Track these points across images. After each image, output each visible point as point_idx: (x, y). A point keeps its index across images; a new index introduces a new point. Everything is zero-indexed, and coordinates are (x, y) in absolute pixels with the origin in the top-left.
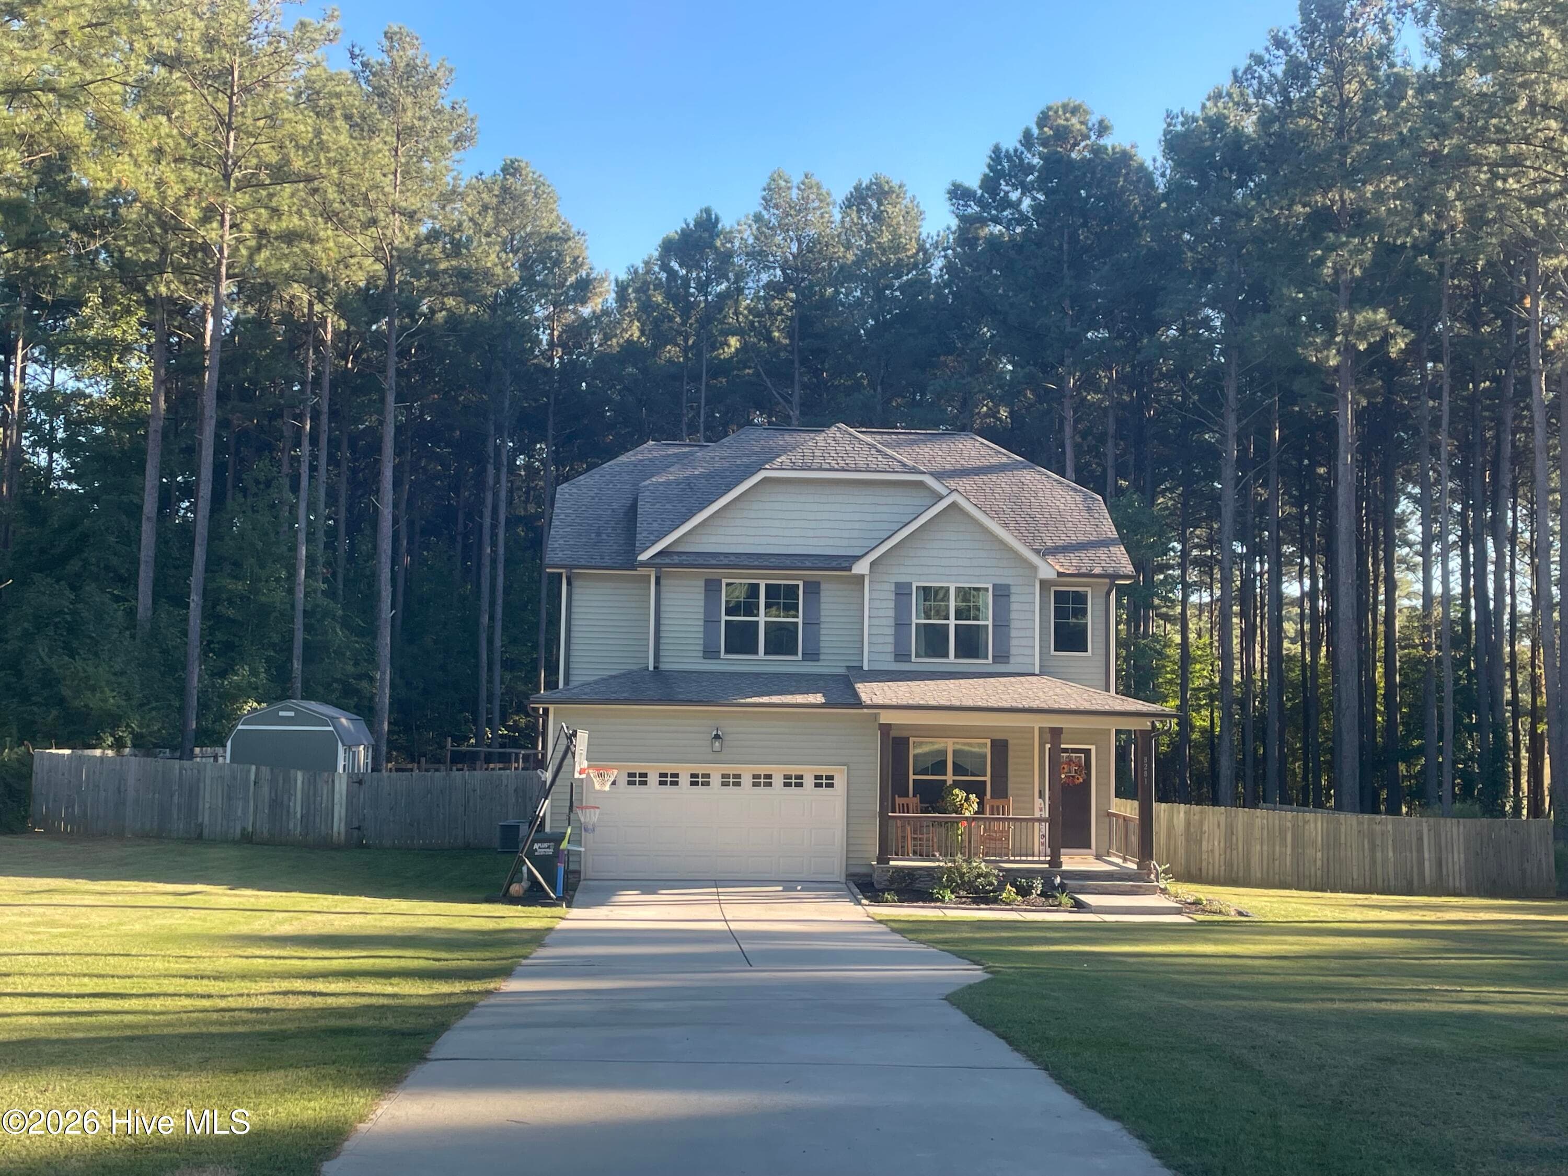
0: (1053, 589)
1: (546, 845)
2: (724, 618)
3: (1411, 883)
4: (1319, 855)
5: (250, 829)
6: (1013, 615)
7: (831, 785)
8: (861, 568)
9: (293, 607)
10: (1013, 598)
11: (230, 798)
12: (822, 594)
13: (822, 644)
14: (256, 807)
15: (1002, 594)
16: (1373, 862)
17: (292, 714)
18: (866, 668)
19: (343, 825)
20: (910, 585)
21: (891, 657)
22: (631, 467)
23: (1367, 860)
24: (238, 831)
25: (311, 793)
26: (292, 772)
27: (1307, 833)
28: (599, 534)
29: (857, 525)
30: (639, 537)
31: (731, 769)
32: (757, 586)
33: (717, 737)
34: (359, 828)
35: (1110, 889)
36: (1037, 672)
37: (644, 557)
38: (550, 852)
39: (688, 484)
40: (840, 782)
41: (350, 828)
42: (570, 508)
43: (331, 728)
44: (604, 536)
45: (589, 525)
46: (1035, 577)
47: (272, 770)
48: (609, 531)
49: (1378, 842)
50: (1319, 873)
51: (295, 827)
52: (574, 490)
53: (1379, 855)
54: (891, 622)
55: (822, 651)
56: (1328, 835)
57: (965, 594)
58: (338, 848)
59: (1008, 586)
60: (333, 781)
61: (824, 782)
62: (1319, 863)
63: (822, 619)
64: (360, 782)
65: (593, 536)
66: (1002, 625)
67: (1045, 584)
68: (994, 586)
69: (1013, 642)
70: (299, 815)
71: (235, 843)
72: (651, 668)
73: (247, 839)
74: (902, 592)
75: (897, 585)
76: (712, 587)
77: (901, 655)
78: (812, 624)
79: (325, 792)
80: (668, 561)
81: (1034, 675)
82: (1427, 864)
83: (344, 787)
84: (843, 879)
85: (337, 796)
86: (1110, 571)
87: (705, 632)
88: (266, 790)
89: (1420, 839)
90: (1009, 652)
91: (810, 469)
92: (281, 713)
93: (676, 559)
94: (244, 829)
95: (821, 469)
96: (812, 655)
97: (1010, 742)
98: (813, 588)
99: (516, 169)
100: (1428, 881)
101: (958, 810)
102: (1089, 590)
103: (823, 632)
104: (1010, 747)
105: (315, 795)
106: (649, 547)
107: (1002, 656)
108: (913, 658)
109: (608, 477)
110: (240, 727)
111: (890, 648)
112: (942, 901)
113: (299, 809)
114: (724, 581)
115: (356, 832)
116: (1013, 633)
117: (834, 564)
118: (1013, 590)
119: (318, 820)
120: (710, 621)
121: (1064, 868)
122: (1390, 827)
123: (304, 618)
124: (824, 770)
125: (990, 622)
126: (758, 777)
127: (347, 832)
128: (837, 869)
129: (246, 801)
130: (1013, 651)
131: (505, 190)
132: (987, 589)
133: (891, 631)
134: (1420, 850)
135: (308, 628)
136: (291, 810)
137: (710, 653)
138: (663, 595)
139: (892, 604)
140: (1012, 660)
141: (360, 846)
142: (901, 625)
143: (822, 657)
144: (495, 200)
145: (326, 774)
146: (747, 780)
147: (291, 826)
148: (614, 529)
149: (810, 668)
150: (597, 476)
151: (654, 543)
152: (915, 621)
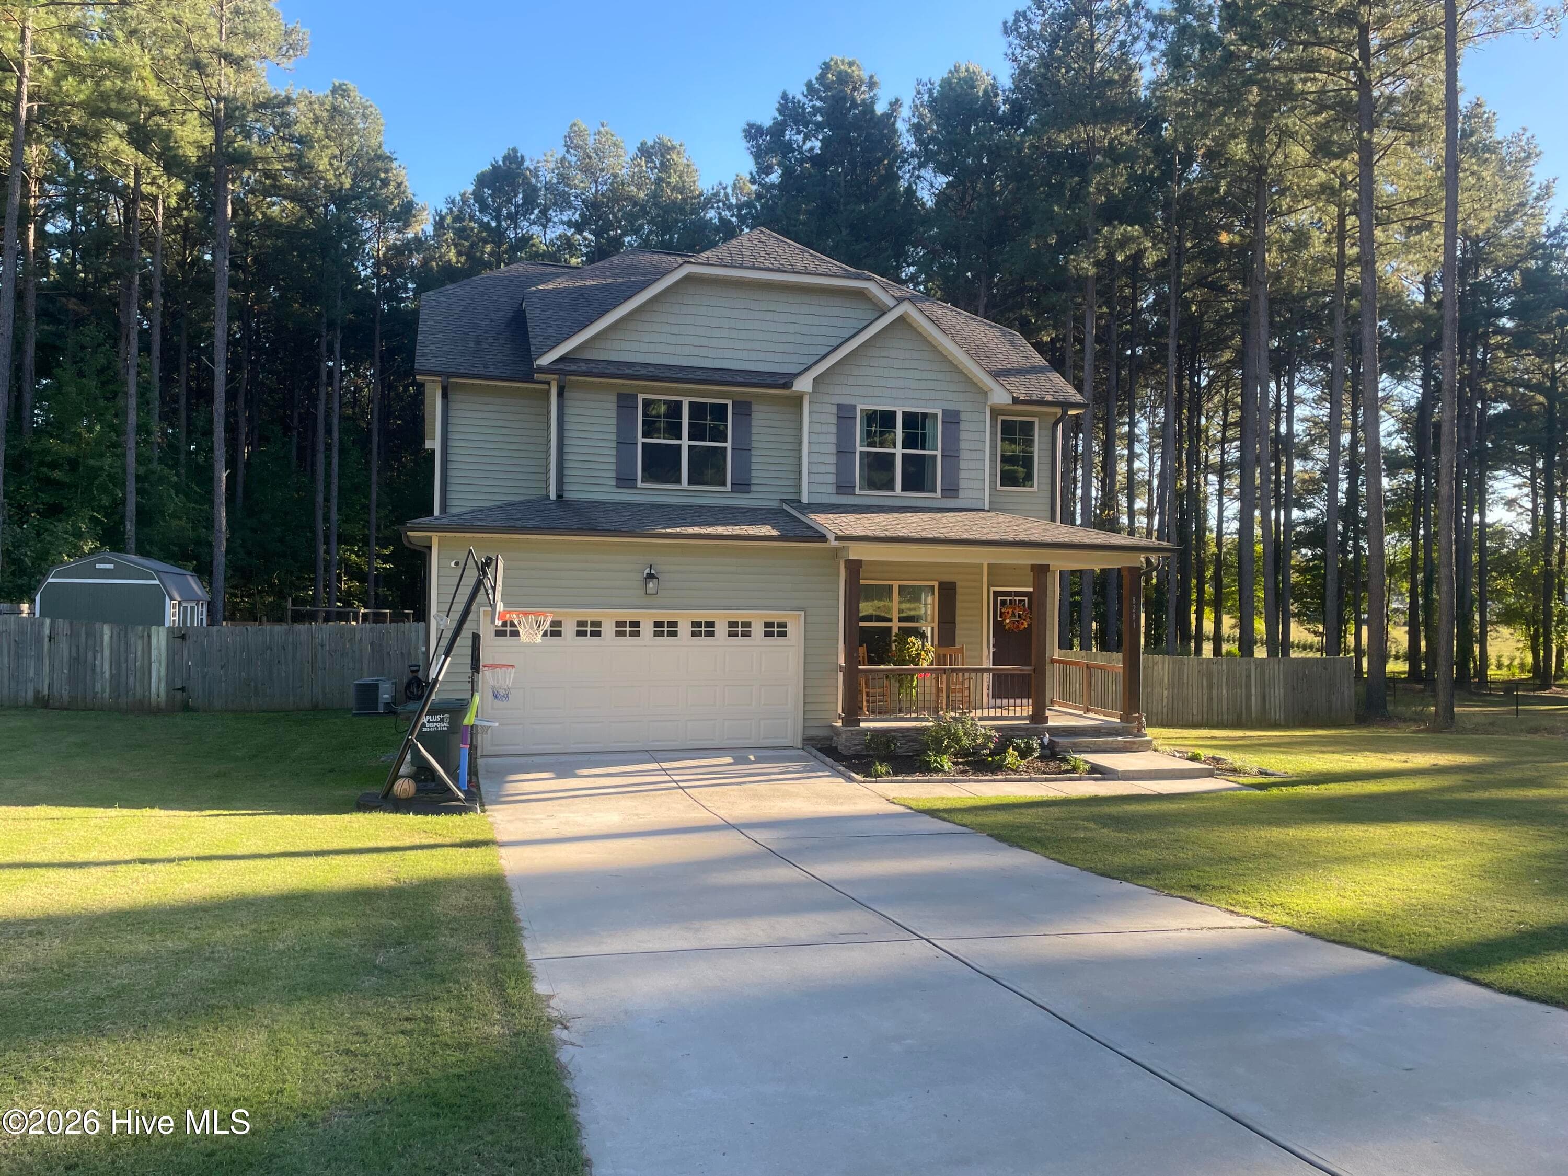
0: (1000, 418)
1: (438, 718)
2: (641, 440)
3: (1240, 716)
4: (1165, 693)
5: (46, 692)
6: (963, 445)
7: (783, 634)
8: (803, 385)
9: (124, 471)
10: (963, 426)
11: (18, 656)
12: (754, 416)
13: (754, 474)
14: (52, 667)
15: (952, 419)
16: (1210, 699)
17: (111, 566)
18: (805, 500)
19: (163, 685)
20: (854, 407)
21: (832, 489)
22: (506, 282)
23: (1205, 697)
24: (30, 694)
25: (122, 648)
26: (97, 625)
27: (1155, 674)
28: (478, 343)
29: (791, 338)
30: (532, 341)
31: (665, 616)
32: (679, 405)
33: (651, 576)
34: (183, 689)
35: (1103, 747)
36: (987, 508)
37: (545, 360)
38: (444, 726)
39: (581, 294)
40: (795, 630)
41: (172, 689)
42: (439, 315)
43: (157, 582)
44: (484, 345)
45: (464, 333)
46: (986, 404)
47: (71, 624)
48: (491, 340)
49: (1215, 681)
50: (1165, 710)
51: (102, 686)
52: (442, 299)
53: (1215, 692)
54: (832, 449)
55: (754, 481)
56: (1173, 674)
57: (912, 420)
58: (155, 711)
59: (957, 413)
60: (149, 636)
61: (776, 630)
62: (1165, 701)
63: (754, 445)
64: (183, 637)
65: (472, 344)
66: (951, 456)
67: (996, 412)
68: (944, 412)
69: (963, 474)
70: (107, 675)
71: (27, 708)
72: (553, 496)
73: (43, 703)
74: (844, 414)
75: (840, 407)
76: (625, 402)
77: (844, 487)
78: (743, 450)
79: (140, 648)
80: (573, 367)
81: (983, 510)
82: (1253, 698)
83: (163, 643)
84: (799, 743)
85: (154, 653)
86: (1061, 399)
87: (618, 456)
88: (64, 647)
89: (1248, 677)
90: (958, 485)
91: (741, 267)
92: (98, 566)
93: (584, 367)
94: (37, 692)
95: (753, 268)
96: (742, 485)
97: (959, 584)
98: (744, 409)
99: (344, 91)
100: (1254, 715)
101: (915, 660)
102: (1036, 420)
103: (754, 459)
104: (959, 590)
105: (126, 651)
106: (546, 352)
107: (951, 490)
108: (857, 491)
109: (481, 289)
110: (50, 580)
111: (832, 479)
112: (942, 770)
113: (107, 667)
114: (641, 397)
115: (179, 695)
116: (963, 465)
117: (769, 381)
118: (963, 416)
119: (131, 679)
120: (624, 443)
121: (1050, 724)
122: (1224, 667)
123: (137, 482)
124: (775, 616)
125: (939, 453)
126: (698, 624)
127: (167, 693)
128: (792, 733)
129: (39, 658)
130: (963, 484)
131: (335, 109)
132: (935, 415)
133: (833, 459)
134: (1248, 687)
135: (140, 492)
136: (98, 669)
137: (625, 480)
138: (567, 411)
139: (833, 429)
140: (962, 494)
141: (186, 708)
142: (844, 452)
143: (753, 488)
144: (325, 114)
145: (140, 628)
146: (684, 629)
147: (98, 687)
148: (495, 339)
149: (740, 501)
150: (468, 288)
151: (551, 348)
152: (859, 449)
